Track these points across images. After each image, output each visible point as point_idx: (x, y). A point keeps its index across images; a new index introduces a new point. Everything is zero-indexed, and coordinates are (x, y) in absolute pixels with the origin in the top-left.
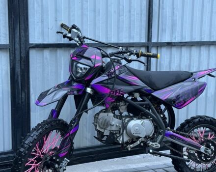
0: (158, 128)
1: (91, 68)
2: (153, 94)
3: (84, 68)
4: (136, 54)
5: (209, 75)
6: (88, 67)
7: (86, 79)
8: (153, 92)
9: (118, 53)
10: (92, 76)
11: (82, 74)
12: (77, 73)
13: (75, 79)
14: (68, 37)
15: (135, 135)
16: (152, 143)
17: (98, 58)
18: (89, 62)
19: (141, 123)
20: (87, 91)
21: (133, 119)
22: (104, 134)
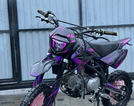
1: (67, 44)
3: (62, 44)
5: (128, 44)
6: (65, 44)
7: (63, 53)
8: (101, 58)
9: (86, 32)
10: (68, 50)
11: (59, 49)
12: (56, 48)
13: (55, 52)
14: (46, 21)
15: (93, 90)
16: (103, 94)
17: (73, 36)
18: (66, 40)
19: (96, 81)
20: (64, 61)
21: (90, 79)
22: (72, 90)
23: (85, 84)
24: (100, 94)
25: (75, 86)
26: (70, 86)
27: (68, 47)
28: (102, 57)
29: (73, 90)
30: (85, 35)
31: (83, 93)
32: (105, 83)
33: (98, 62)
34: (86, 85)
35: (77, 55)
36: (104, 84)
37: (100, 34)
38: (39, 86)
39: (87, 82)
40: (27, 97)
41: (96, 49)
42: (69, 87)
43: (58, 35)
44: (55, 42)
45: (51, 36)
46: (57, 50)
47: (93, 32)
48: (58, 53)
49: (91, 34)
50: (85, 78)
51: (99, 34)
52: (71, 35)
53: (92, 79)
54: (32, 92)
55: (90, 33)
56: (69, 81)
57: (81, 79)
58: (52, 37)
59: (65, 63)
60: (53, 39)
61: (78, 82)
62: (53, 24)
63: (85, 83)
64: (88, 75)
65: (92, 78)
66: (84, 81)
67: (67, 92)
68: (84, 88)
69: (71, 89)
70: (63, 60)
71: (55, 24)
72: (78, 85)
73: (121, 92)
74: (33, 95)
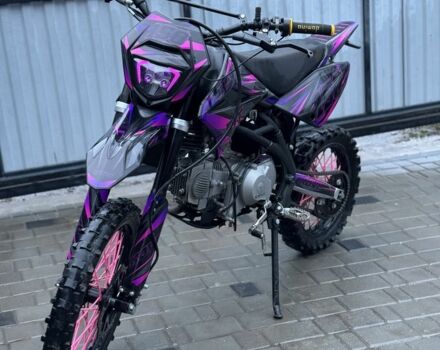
0: (285, 171)
1: (184, 73)
2: (277, 105)
3: (166, 74)
4: (281, 28)
5: (347, 43)
6: (177, 72)
7: (173, 100)
8: (277, 100)
10: (187, 91)
11: (159, 88)
12: (150, 85)
13: (145, 101)
15: (258, 199)
16: (288, 209)
17: (198, 47)
18: (178, 59)
19: (266, 171)
20: (176, 126)
21: (250, 167)
22: (199, 208)
23: (236, 184)
24: (279, 208)
25: (206, 196)
26: (194, 197)
27: (186, 82)
28: (280, 95)
29: (202, 206)
30: (235, 38)
31: (231, 211)
32: (289, 173)
33: (267, 115)
34: (240, 187)
35: (213, 103)
36: (287, 176)
37: (280, 33)
38: (111, 212)
39: (242, 179)
40: (78, 250)
41: (261, 74)
42: (190, 201)
43: (150, 44)
44: (143, 69)
45: (127, 47)
46: (152, 92)
47: (259, 28)
48: (155, 103)
49: (255, 34)
50: (233, 168)
51: (277, 32)
52: (193, 43)
53: (255, 169)
54: (92, 235)
55: (251, 32)
56: (189, 183)
57: (221, 169)
58: (133, 52)
59: (178, 131)
60: (135, 59)
61: (215, 182)
62: (129, 5)
63: (234, 182)
64: (239, 155)
65: (254, 165)
66: (232, 175)
67: (183, 214)
68: (235, 197)
69: (196, 206)
70: (172, 124)
71: (134, 6)
72: (214, 192)
73: (331, 193)
74: (97, 242)
